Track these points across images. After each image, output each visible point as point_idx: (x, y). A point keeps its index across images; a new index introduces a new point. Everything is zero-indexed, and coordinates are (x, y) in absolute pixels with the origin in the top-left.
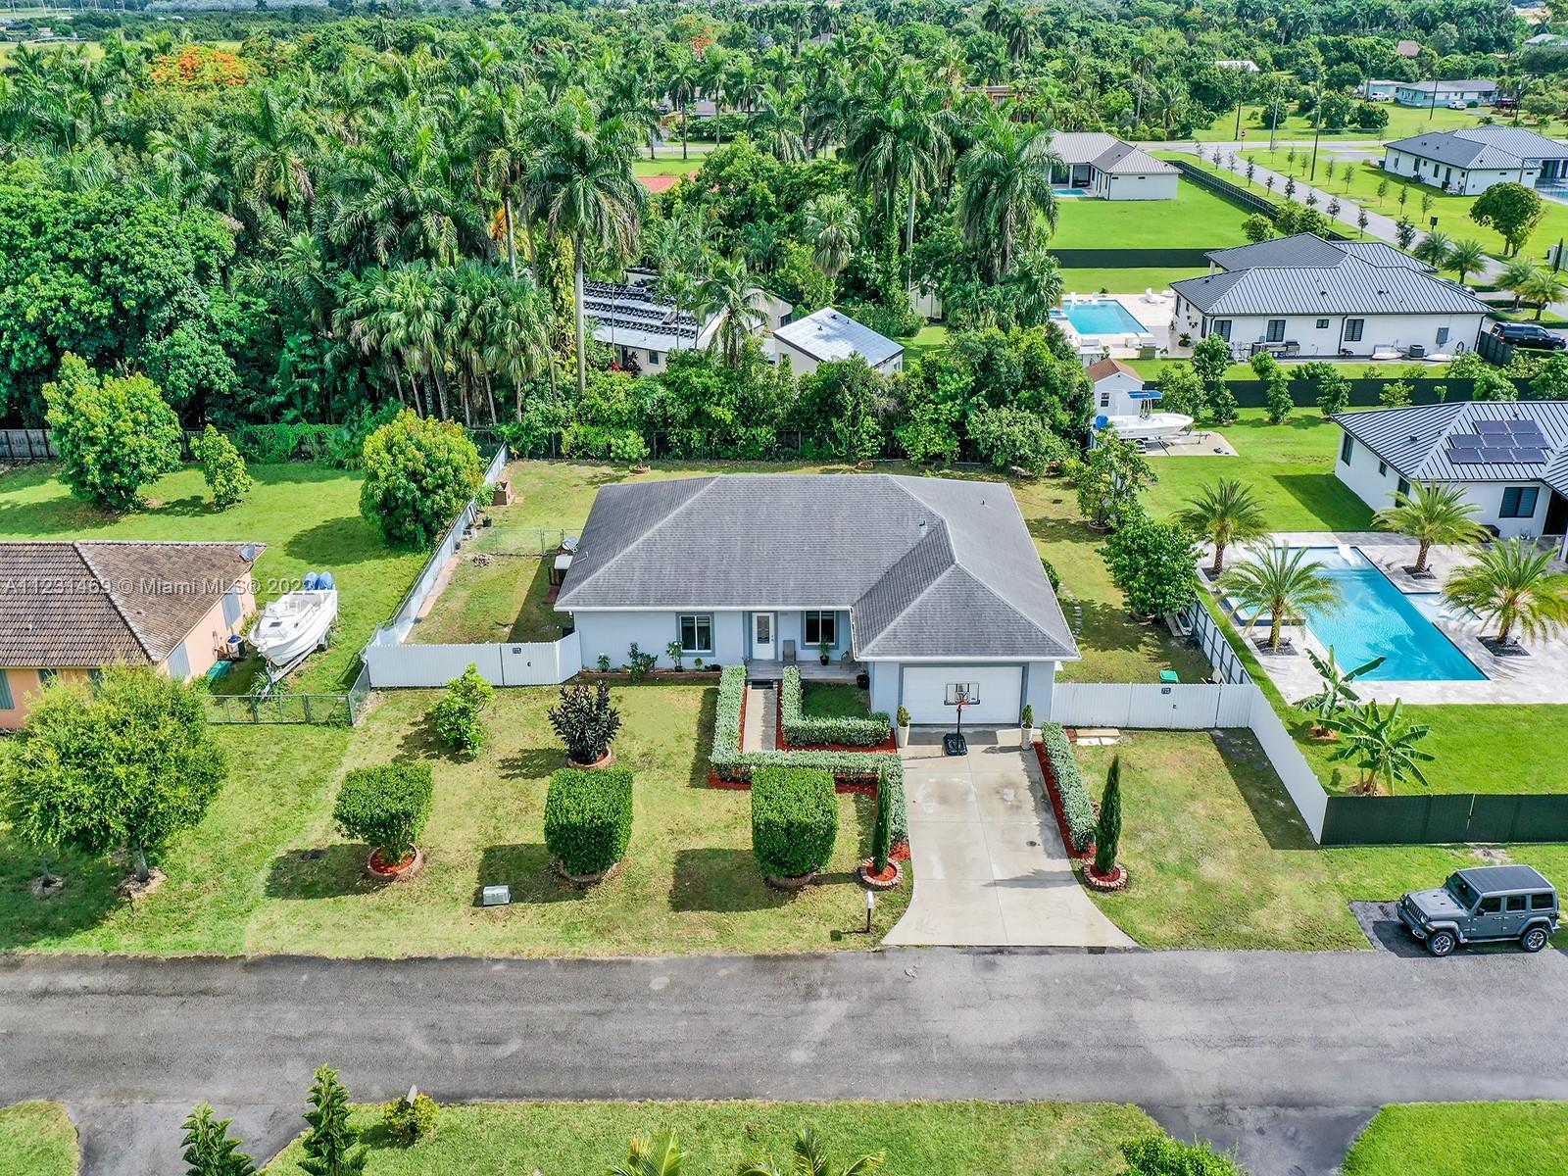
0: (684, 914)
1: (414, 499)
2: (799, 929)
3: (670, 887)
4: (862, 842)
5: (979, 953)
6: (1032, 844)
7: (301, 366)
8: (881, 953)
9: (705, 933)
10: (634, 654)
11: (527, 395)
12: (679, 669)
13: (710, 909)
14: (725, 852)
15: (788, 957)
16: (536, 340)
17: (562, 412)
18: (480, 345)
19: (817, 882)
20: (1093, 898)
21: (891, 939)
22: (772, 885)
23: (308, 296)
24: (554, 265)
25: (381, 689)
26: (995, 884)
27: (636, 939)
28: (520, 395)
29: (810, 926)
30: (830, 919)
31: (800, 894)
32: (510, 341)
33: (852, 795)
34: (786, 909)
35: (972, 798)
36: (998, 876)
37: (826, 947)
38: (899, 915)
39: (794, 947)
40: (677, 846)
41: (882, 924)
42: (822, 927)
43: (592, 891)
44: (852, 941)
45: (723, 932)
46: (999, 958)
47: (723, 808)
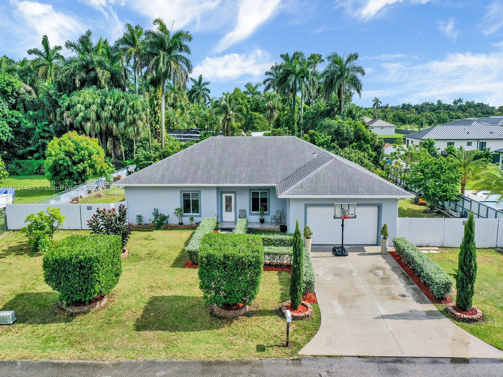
0: (142, 333)
1: (68, 166)
2: (231, 344)
3: (139, 316)
4: (282, 294)
5: (381, 362)
6: (403, 296)
7: (43, 134)
8: (298, 361)
9: (155, 345)
10: (156, 214)
11: (138, 147)
12: (181, 224)
13: (164, 330)
14: (185, 298)
15: (219, 363)
16: (141, 120)
17: (153, 155)
18: (117, 121)
19: (249, 315)
20: (462, 327)
21: (306, 351)
22: (215, 316)
23: (46, 102)
24: (155, 103)
25: (13, 231)
26: (383, 317)
27: (97, 348)
28: (135, 147)
29: (240, 342)
30: (257, 337)
31: (235, 321)
32: (129, 118)
33: (276, 272)
34: (222, 331)
35: (355, 274)
36: (384, 313)
37: (253, 356)
38: (312, 336)
39: (225, 355)
40: (153, 294)
41: (299, 341)
42: (250, 343)
43: (79, 318)
44: (273, 352)
45: (169, 344)
46: (399, 366)
47: (190, 277)
